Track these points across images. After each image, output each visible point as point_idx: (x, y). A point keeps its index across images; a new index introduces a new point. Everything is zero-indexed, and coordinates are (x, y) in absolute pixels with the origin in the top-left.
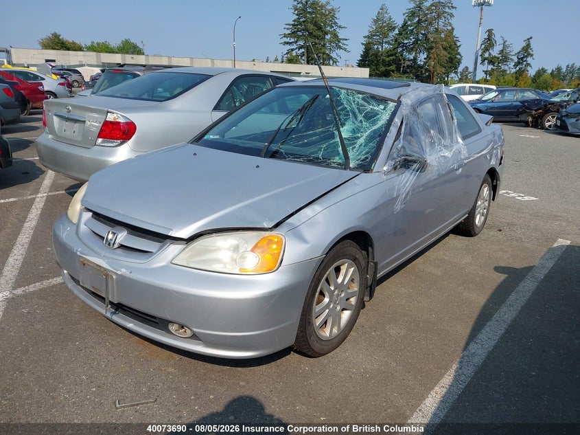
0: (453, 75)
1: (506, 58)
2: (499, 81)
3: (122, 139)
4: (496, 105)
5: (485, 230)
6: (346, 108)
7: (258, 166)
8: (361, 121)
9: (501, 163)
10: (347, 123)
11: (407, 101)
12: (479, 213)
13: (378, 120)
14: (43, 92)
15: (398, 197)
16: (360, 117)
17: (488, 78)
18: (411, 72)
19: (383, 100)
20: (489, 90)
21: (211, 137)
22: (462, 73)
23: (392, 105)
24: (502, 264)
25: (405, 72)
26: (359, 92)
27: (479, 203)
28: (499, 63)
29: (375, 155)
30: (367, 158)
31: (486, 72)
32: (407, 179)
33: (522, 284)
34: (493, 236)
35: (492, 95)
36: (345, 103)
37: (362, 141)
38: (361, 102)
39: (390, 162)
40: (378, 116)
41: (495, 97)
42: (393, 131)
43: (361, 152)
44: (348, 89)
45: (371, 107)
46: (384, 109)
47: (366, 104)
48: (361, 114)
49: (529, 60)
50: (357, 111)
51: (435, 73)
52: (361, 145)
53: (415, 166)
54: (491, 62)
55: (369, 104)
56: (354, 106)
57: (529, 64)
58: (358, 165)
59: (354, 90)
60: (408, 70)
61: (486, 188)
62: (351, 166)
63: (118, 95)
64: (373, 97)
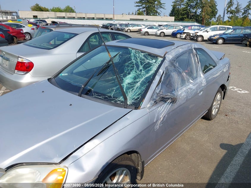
0: (214, 19)
1: (238, 11)
2: (235, 22)
3: (27, 71)
4: (232, 36)
5: (218, 116)
6: (133, 62)
7: (71, 105)
8: (141, 71)
9: (228, 80)
10: (131, 72)
11: (169, 57)
12: (215, 108)
13: (150, 70)
14: (23, 34)
15: (157, 121)
16: (141, 67)
17: (230, 20)
18: (193, 18)
19: (155, 57)
20: (229, 29)
21: (63, 75)
22: (218, 18)
23: (160, 59)
24: (225, 142)
25: (191, 18)
26: (142, 52)
27: (215, 103)
28: (235, 13)
29: (143, 96)
30: (138, 98)
31: (229, 17)
32: (164, 109)
33: (235, 158)
34: (222, 120)
35: (230, 31)
36: (133, 59)
37: (138, 84)
38: (143, 58)
39: (152, 101)
40: (151, 67)
41: (232, 32)
42: (157, 78)
43: (136, 93)
44: (136, 49)
45: (148, 61)
46: (155, 62)
47: (145, 59)
48: (142, 65)
49: (250, 11)
50: (140, 63)
51: (205, 18)
52: (137, 88)
53: (169, 101)
54: (231, 13)
55: (147, 59)
56: (139, 60)
57: (249, 13)
58: (133, 103)
59: (139, 50)
60: (192, 17)
61: (219, 95)
62: (128, 103)
63: (32, 45)
64: (150, 55)
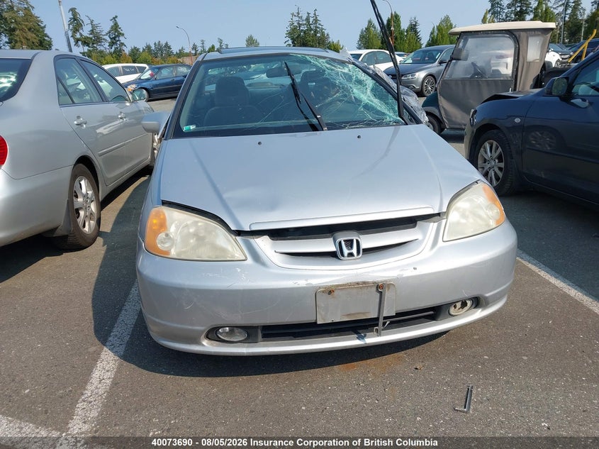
1: (98, 38)
13: (361, 81)
19: (342, 63)
21: (191, 127)
23: (350, 66)
26: (319, 57)
28: (93, 44)
31: (83, 54)
38: (328, 66)
40: (353, 77)
45: (339, 70)
49: (122, 39)
54: (85, 43)
55: (335, 67)
57: (123, 44)
59: (312, 55)
64: (334, 61)
